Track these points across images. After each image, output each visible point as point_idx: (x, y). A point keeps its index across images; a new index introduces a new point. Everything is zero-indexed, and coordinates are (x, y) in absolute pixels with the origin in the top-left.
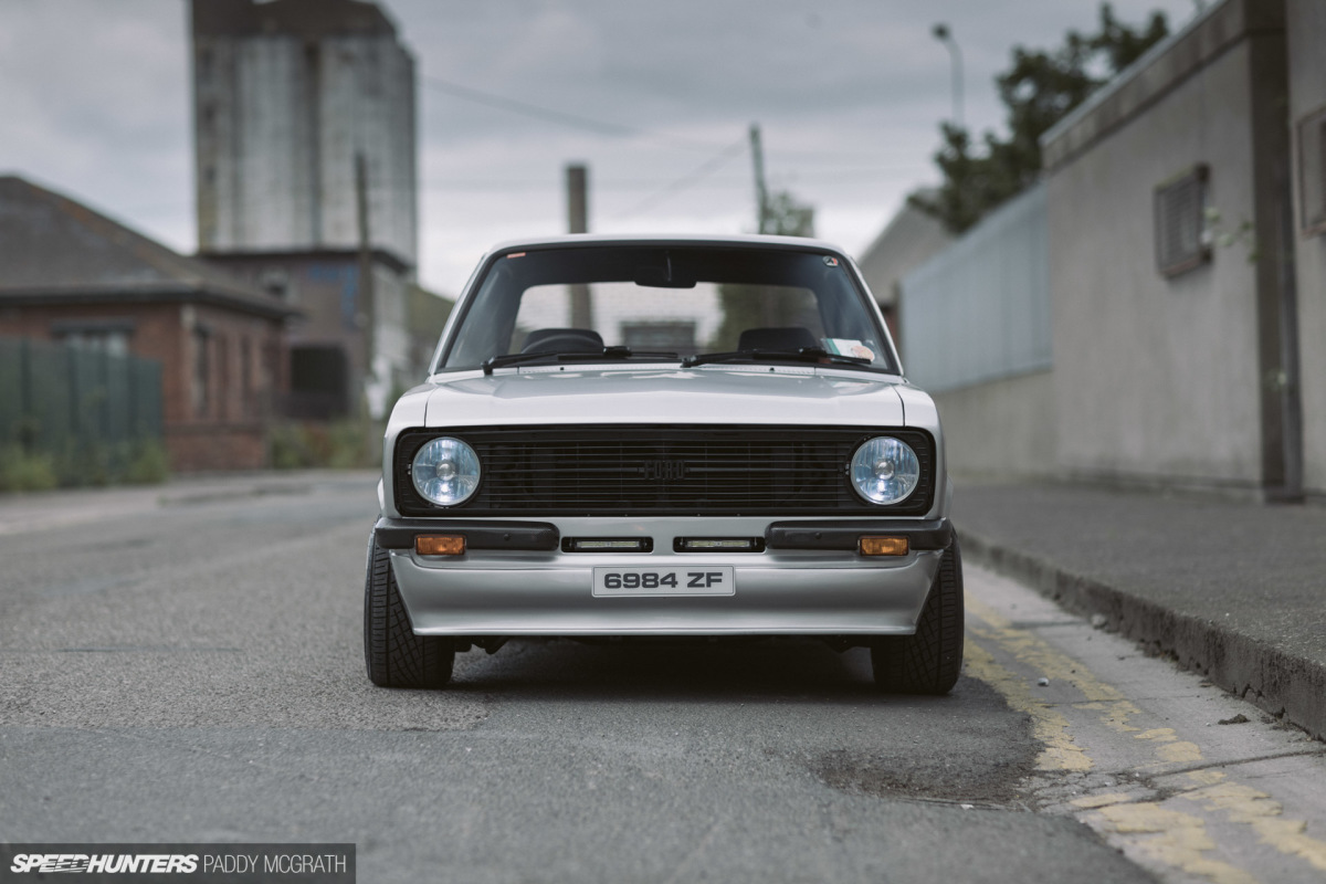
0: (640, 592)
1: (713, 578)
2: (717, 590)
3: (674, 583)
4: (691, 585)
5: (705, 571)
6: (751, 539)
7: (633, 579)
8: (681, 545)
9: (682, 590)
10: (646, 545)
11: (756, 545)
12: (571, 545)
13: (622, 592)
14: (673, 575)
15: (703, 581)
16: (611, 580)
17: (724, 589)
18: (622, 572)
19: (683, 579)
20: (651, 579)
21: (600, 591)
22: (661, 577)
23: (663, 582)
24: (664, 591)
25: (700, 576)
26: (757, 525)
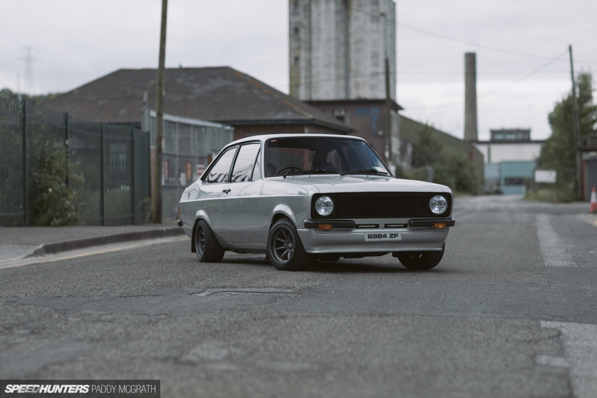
0: (377, 239)
1: (396, 235)
2: (397, 239)
3: (386, 237)
4: (390, 237)
5: (394, 233)
6: (404, 224)
7: (376, 236)
8: (386, 226)
9: (388, 239)
10: (377, 226)
11: (405, 226)
12: (357, 227)
13: (373, 240)
14: (385, 235)
15: (393, 236)
16: (370, 236)
17: (399, 238)
18: (372, 234)
19: (388, 236)
20: (380, 236)
21: (367, 239)
22: (383, 235)
23: (383, 236)
24: (383, 239)
25: (392, 235)
26: (405, 220)
